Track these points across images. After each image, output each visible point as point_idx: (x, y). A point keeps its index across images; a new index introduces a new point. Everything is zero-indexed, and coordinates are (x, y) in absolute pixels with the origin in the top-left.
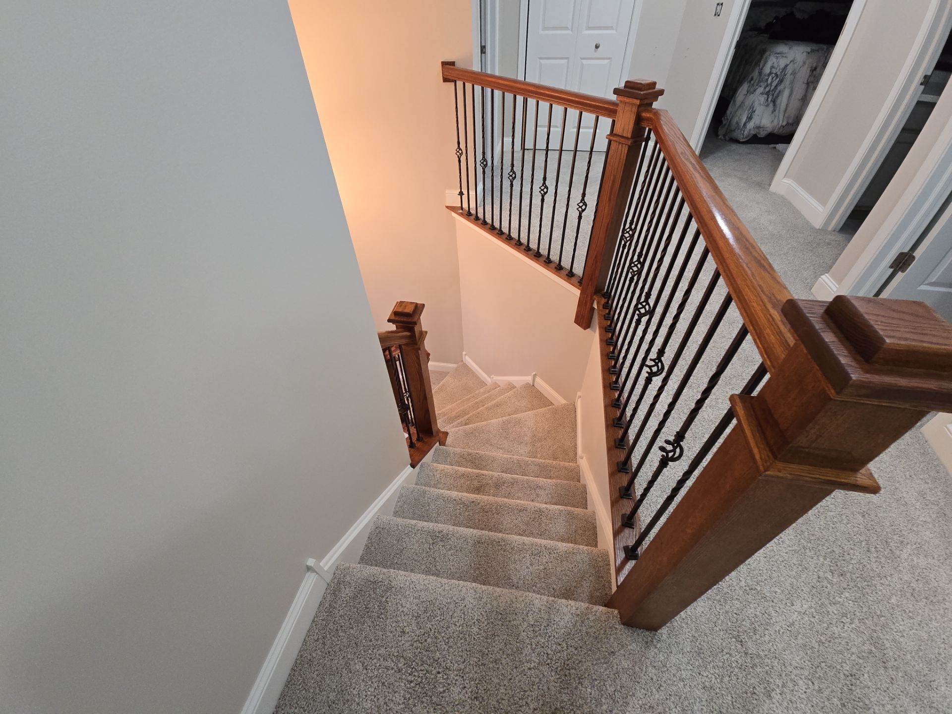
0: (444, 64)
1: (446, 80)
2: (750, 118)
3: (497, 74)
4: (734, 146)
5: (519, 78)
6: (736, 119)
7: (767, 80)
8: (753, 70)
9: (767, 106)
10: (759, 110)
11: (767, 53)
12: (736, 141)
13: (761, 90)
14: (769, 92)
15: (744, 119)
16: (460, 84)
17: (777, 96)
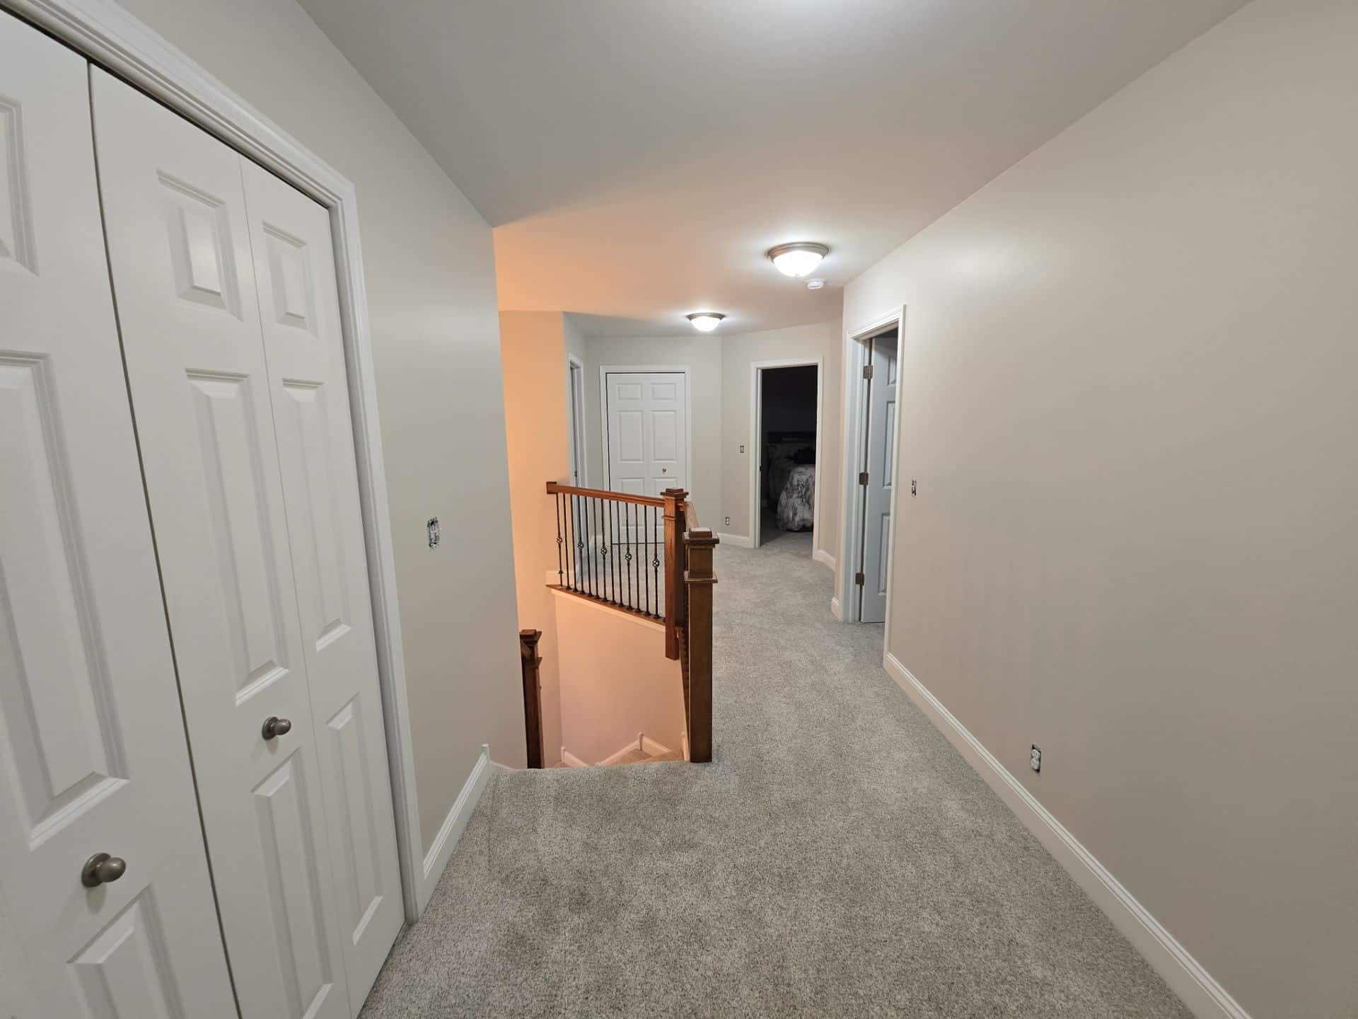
0: (548, 483)
1: (549, 492)
2: (795, 514)
3: (586, 487)
4: (791, 534)
5: (605, 490)
6: (785, 516)
7: (798, 489)
8: (786, 483)
9: (804, 505)
10: (800, 508)
11: (792, 473)
12: (791, 531)
13: (795, 495)
14: (802, 495)
15: (791, 515)
16: (560, 495)
17: (809, 498)
